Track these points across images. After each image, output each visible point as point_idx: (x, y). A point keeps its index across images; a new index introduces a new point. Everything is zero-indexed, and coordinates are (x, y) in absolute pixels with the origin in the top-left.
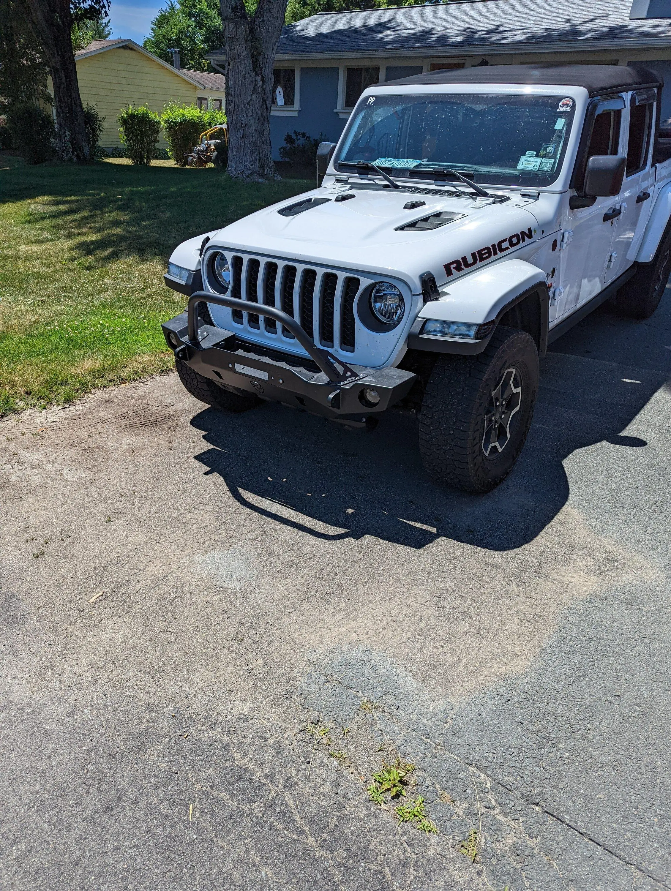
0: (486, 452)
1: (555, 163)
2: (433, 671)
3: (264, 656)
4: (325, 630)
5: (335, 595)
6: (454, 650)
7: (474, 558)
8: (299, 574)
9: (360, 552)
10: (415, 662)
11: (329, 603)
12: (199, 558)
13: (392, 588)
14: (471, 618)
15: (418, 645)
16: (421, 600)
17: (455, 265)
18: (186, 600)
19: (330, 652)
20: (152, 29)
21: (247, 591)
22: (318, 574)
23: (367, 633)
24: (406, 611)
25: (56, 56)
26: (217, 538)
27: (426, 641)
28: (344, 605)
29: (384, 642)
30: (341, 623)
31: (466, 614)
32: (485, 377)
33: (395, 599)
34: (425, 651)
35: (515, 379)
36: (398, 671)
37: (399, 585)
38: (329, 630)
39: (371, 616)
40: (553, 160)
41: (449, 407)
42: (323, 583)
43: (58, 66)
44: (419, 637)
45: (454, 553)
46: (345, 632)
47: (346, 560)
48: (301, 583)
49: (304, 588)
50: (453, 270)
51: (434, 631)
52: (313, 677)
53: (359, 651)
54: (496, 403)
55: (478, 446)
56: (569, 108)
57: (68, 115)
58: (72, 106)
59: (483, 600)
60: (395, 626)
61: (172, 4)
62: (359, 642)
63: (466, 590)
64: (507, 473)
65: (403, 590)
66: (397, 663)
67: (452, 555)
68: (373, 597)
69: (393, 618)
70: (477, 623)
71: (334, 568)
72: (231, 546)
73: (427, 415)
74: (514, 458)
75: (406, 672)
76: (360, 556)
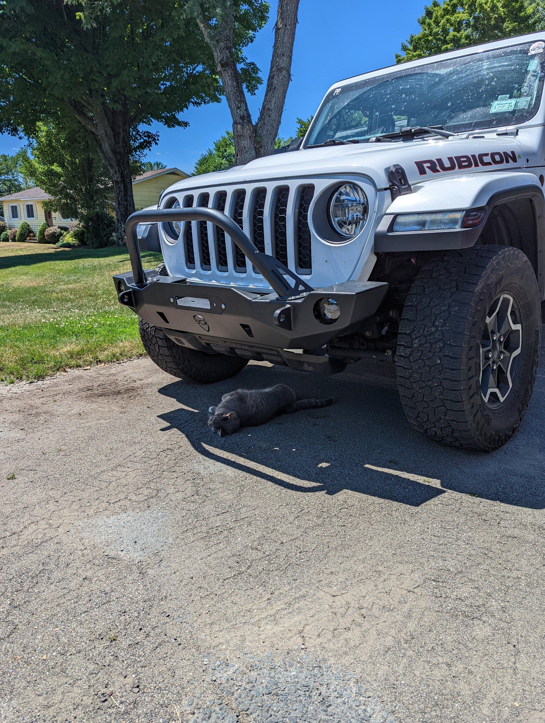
0: (485, 397)
1: (531, 100)
2: (433, 713)
3: (139, 670)
4: (250, 627)
5: (276, 573)
6: (470, 672)
7: (484, 528)
8: (228, 542)
9: (318, 517)
10: (401, 694)
11: (264, 584)
12: (100, 521)
13: (362, 566)
14: (493, 616)
15: (405, 660)
16: (408, 583)
17: (429, 165)
18: (57, 575)
19: (252, 668)
20: (196, 167)
21: (148, 564)
22: (255, 543)
23: (319, 636)
24: (385, 601)
25: (118, 173)
26: (134, 498)
27: (419, 654)
28: (287, 588)
29: (346, 653)
30: (278, 616)
31: (484, 610)
32: (478, 289)
33: (368, 582)
34: (417, 673)
35: (513, 313)
36: (369, 710)
37: (373, 562)
38: (256, 628)
39: (327, 607)
40: (530, 98)
41: (433, 329)
42: (260, 554)
43: (119, 180)
44: (406, 646)
45: (454, 521)
46: (282, 632)
47: (298, 527)
48: (229, 554)
49: (231, 562)
50: (427, 170)
51: (433, 635)
52: (214, 715)
53: (302, 667)
54: (493, 337)
55: (474, 380)
56: (541, 49)
57: (124, 213)
58: (127, 207)
59: (508, 587)
60: (366, 625)
61: (210, 151)
62: (303, 651)
63: (478, 572)
64: (514, 430)
65: (380, 568)
66: (368, 694)
67: (452, 524)
68: (333, 578)
69: (363, 611)
70: (503, 625)
71: (280, 536)
72: (149, 507)
73: (405, 344)
74: (520, 413)
75: (384, 714)
76: (319, 521)
